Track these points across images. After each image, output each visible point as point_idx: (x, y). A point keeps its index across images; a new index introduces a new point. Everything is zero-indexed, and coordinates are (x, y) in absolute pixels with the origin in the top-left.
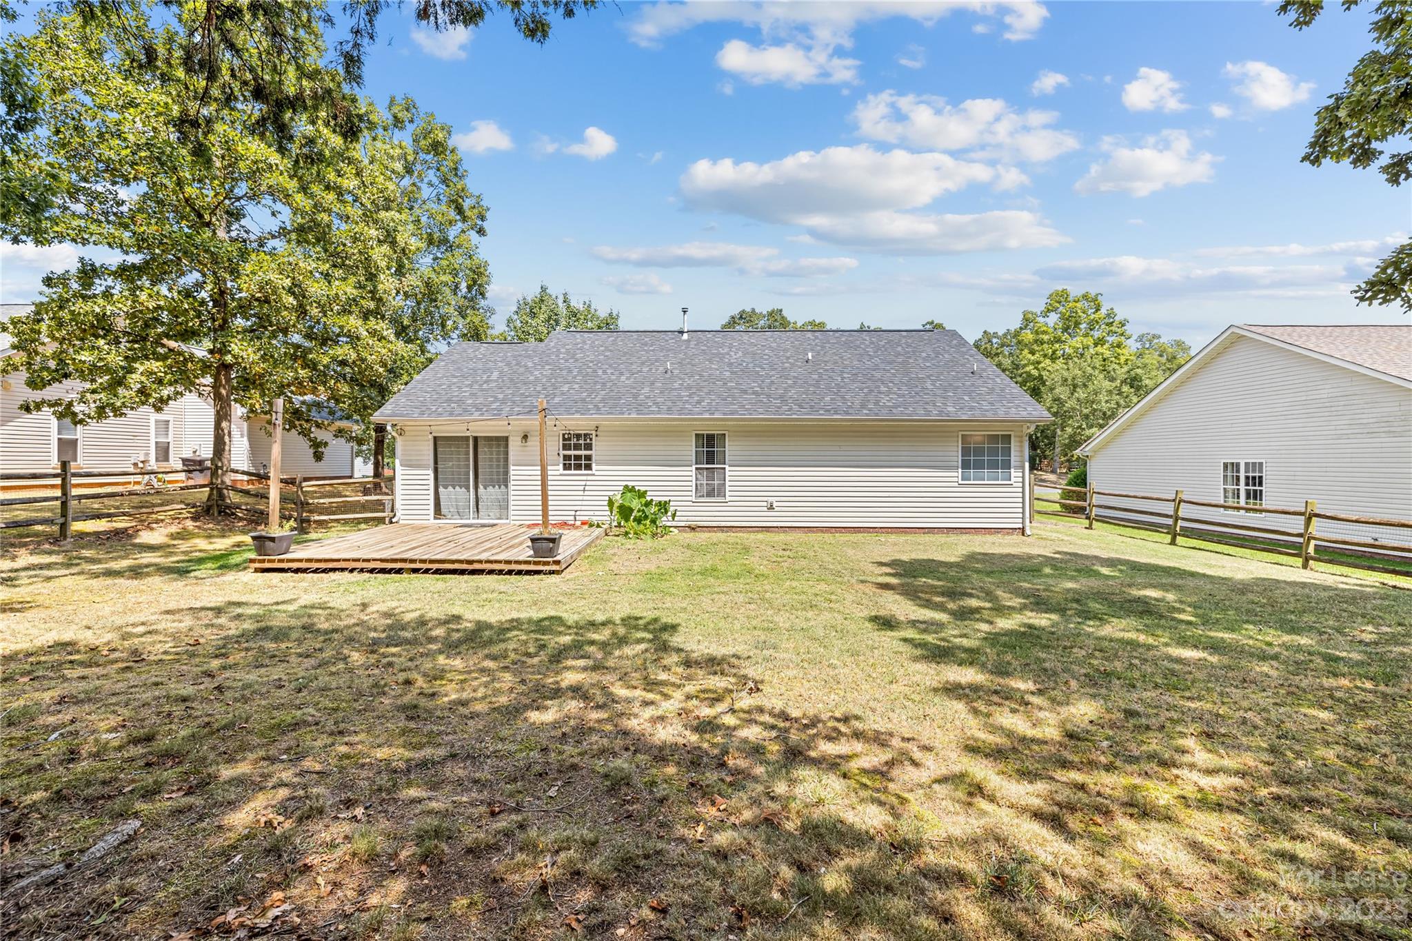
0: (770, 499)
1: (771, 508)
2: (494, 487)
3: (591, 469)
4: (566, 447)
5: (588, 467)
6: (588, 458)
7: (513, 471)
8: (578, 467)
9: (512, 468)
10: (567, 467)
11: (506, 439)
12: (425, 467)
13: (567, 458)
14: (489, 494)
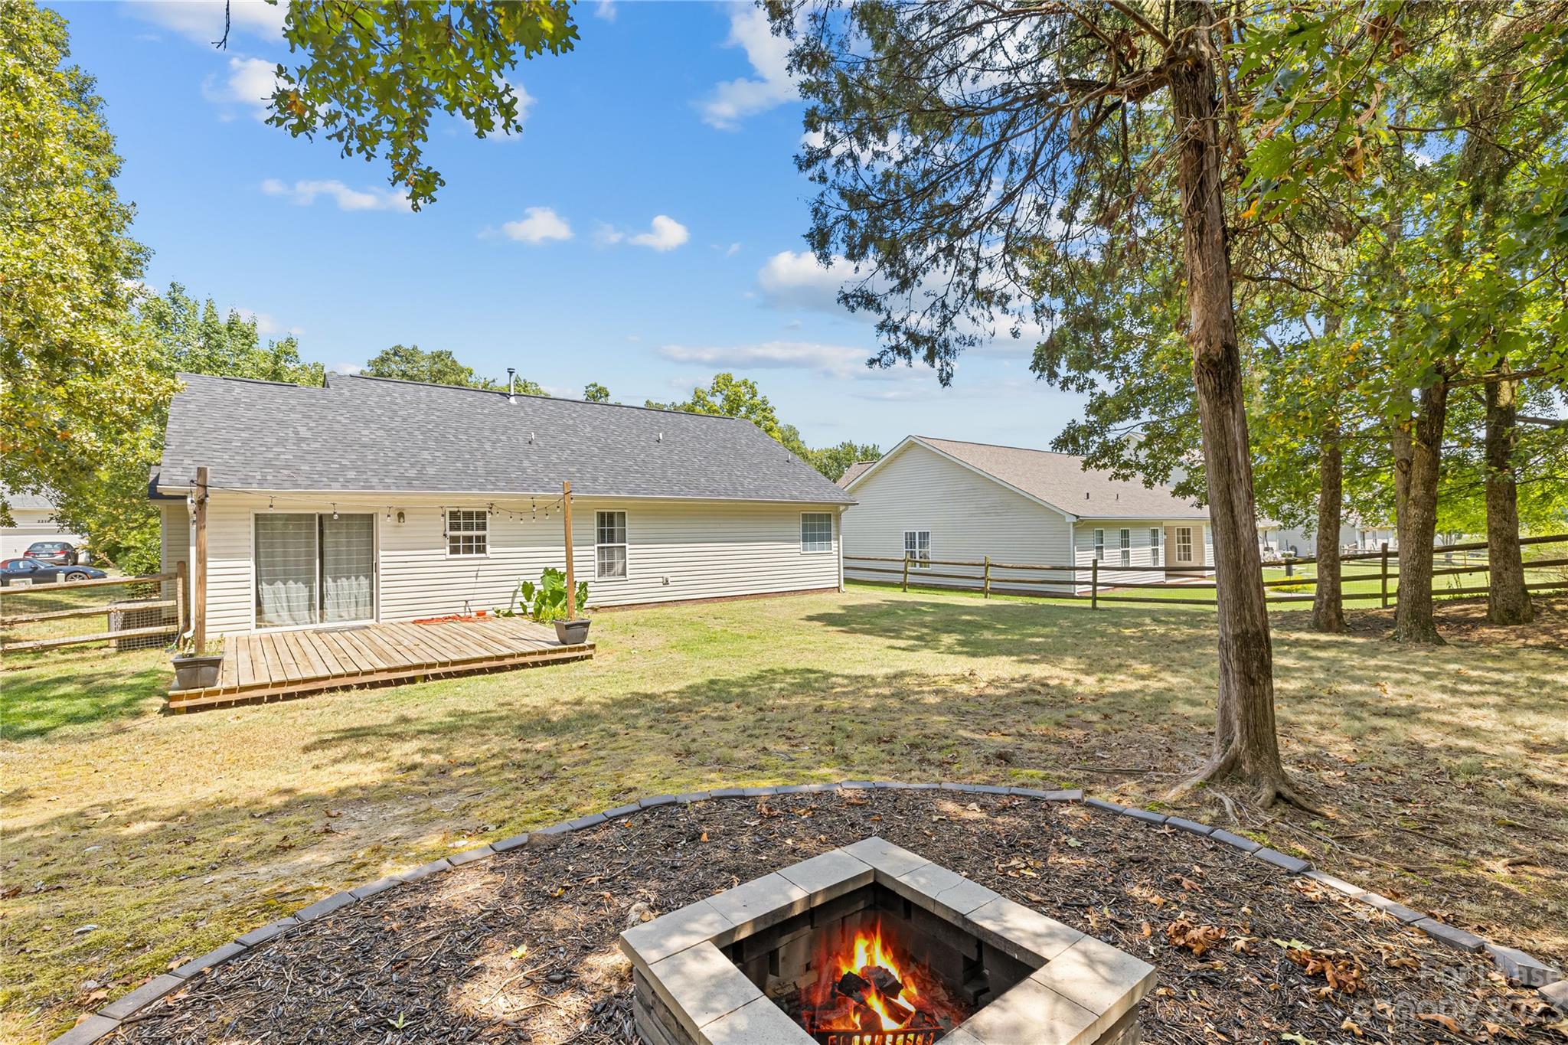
0: (666, 575)
1: (666, 583)
2: (348, 578)
3: (484, 551)
4: (453, 527)
5: (481, 550)
6: (481, 539)
7: (383, 557)
8: (469, 550)
9: (381, 553)
10: (454, 550)
11: (369, 519)
12: (242, 556)
13: (454, 539)
14: (343, 589)
